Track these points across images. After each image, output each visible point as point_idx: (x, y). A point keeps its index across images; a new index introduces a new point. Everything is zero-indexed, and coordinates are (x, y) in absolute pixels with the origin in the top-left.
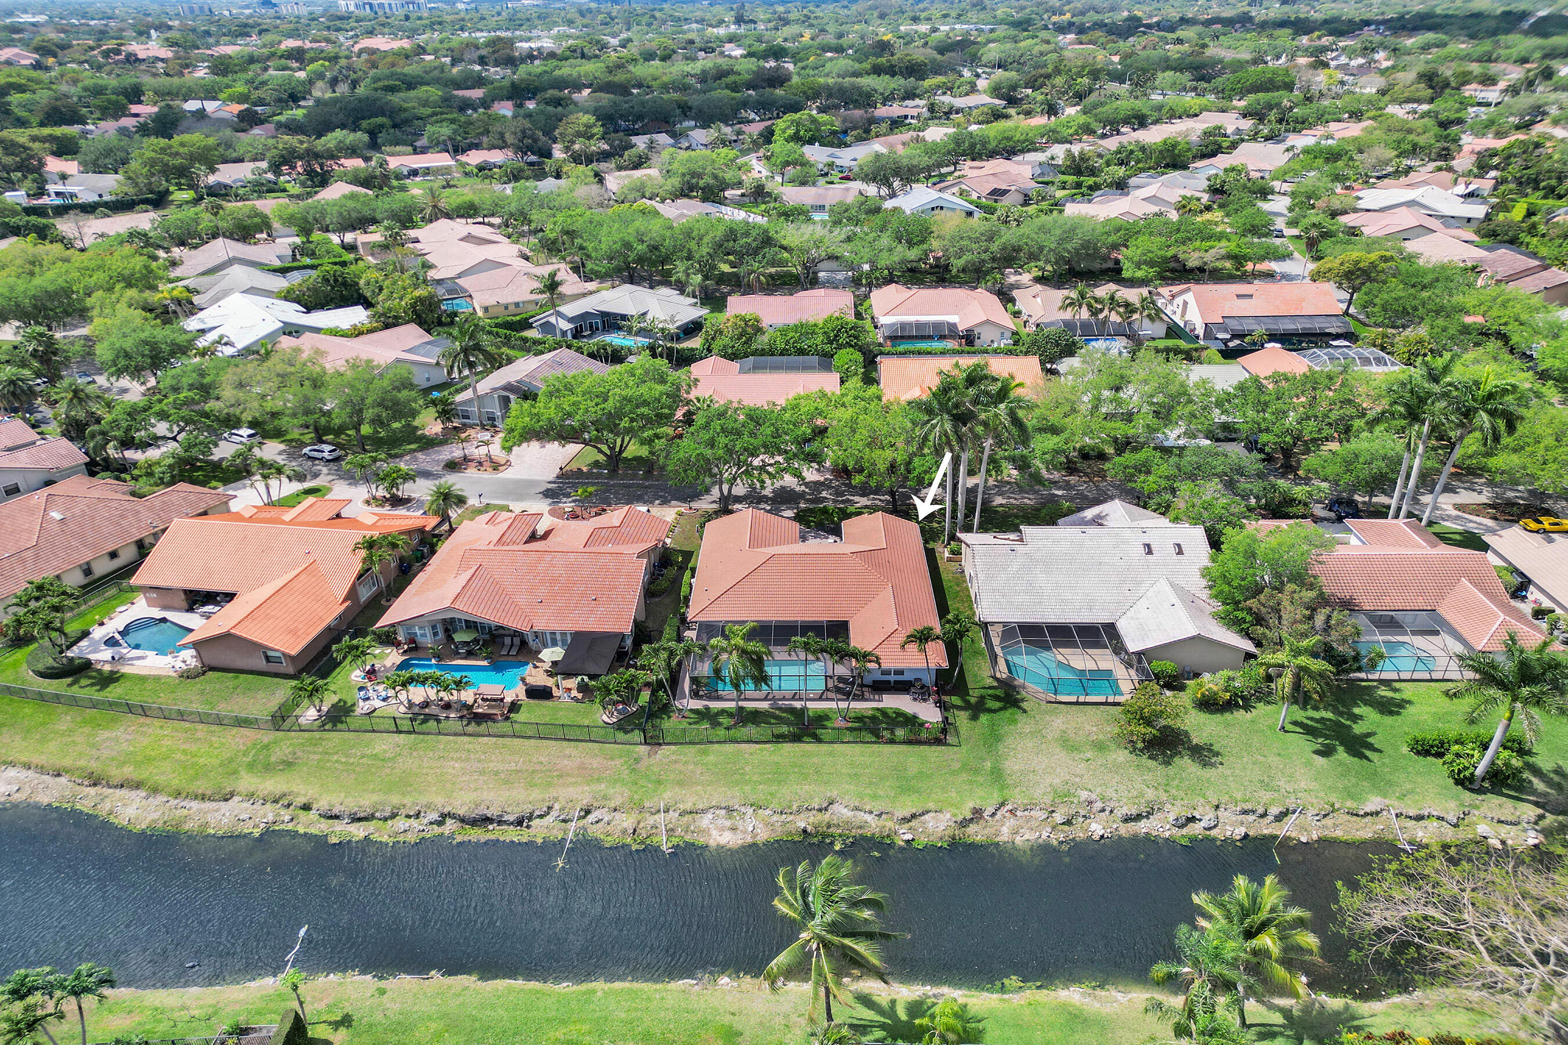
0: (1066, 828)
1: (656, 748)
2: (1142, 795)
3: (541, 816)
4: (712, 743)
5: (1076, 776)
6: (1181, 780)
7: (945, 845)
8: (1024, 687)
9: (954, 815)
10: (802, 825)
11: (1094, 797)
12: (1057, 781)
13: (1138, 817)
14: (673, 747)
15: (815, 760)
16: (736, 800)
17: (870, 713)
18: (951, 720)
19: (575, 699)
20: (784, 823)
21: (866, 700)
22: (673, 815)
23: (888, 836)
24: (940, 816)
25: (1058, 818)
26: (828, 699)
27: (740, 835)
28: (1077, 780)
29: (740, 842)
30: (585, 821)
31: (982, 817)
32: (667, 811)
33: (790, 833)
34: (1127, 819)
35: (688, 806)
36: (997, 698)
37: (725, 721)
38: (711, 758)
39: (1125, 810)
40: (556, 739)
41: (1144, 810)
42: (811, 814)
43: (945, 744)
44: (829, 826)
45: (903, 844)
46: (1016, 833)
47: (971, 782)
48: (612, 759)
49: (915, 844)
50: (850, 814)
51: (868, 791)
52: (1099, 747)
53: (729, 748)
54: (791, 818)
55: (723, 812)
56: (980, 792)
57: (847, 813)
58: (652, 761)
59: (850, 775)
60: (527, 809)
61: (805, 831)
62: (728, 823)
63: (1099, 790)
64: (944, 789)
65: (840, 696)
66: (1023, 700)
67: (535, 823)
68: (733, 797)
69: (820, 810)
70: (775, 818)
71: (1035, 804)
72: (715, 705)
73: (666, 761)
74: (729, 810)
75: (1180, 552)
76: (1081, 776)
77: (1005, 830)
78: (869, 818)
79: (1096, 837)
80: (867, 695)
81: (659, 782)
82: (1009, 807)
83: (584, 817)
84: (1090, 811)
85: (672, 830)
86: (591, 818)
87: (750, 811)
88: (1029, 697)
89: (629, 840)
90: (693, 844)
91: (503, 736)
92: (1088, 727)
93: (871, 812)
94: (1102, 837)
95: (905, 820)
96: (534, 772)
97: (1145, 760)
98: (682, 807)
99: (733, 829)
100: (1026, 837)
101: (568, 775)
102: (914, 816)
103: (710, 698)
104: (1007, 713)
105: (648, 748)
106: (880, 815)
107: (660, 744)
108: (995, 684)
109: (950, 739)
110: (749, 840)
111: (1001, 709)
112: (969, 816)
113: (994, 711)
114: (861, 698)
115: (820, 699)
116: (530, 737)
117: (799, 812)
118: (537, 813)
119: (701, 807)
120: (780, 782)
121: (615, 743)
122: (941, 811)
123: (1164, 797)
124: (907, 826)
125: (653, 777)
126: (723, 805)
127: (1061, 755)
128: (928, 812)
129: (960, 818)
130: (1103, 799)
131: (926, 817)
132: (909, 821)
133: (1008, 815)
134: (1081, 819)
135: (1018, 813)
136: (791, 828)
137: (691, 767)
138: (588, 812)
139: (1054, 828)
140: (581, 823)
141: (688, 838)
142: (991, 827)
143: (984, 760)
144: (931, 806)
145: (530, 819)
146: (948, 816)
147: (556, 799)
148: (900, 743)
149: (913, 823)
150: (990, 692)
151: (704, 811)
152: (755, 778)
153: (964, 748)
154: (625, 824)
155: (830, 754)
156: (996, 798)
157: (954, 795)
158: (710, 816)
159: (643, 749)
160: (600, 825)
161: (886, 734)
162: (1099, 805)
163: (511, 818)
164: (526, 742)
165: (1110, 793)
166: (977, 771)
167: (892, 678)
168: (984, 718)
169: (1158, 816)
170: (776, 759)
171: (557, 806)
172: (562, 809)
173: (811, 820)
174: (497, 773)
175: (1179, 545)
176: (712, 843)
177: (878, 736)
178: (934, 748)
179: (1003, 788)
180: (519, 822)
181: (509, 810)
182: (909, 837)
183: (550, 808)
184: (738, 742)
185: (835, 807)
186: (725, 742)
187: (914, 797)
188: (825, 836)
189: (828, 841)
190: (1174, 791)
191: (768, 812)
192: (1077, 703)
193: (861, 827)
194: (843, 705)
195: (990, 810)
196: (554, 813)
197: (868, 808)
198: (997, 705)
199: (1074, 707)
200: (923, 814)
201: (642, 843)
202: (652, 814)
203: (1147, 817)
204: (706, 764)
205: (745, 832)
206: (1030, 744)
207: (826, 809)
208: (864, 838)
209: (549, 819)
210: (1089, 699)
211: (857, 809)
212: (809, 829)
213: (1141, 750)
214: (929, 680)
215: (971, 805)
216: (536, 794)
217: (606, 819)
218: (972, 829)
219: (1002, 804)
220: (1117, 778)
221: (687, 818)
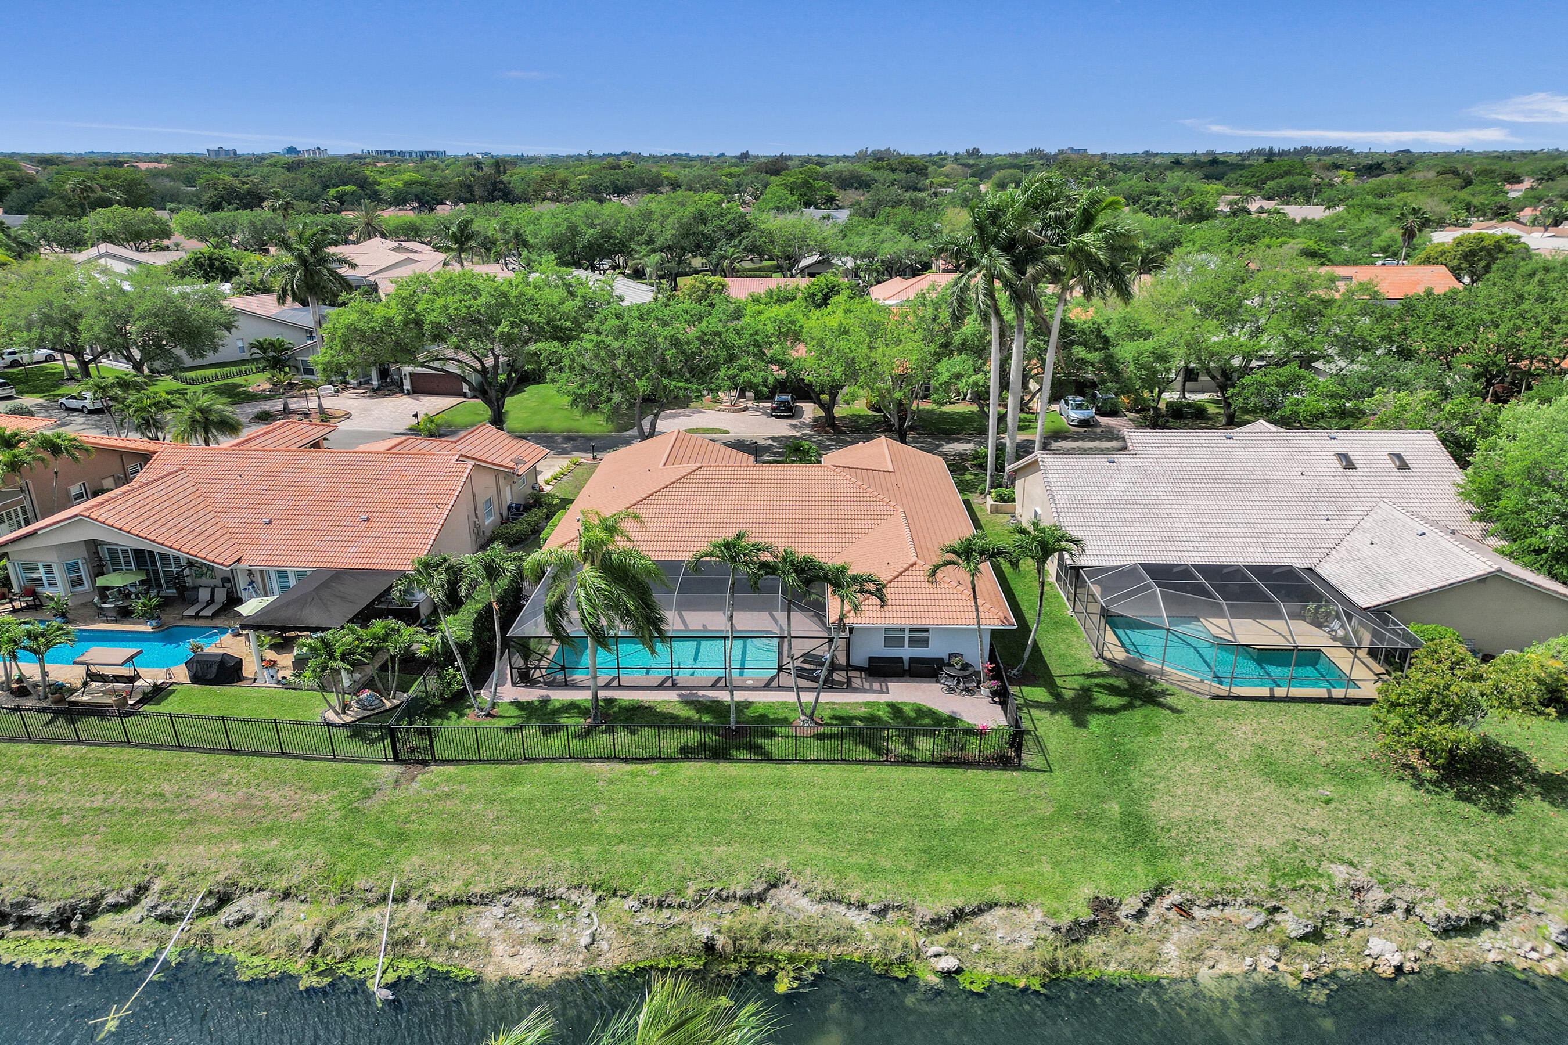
0: (1311, 948)
1: (415, 770)
2: (1468, 874)
3: (117, 908)
4: (534, 760)
5: (1312, 832)
6: (1547, 844)
7: (1036, 984)
8: (1162, 673)
9: (1053, 914)
10: (703, 931)
11: (1362, 877)
12: (1271, 843)
13: (1473, 926)
14: (451, 769)
15: (745, 794)
16: (563, 877)
17: (863, 711)
18: (1026, 725)
19: (283, 683)
20: (665, 930)
21: (856, 690)
22: (415, 908)
23: (902, 961)
24: (1019, 914)
25: (1291, 923)
26: (780, 688)
27: (558, 956)
28: (1317, 841)
29: (556, 972)
30: (212, 920)
31: (1114, 921)
32: (402, 898)
33: (673, 952)
34: (1450, 929)
35: (452, 888)
36: (1113, 690)
37: (573, 722)
38: (525, 790)
39: (1440, 909)
40: (213, 751)
41: (1485, 909)
42: (727, 907)
43: (1019, 767)
44: (766, 937)
45: (934, 980)
46: (1198, 958)
47: (1081, 843)
48: (316, 790)
49: (963, 981)
50: (816, 909)
51: (856, 859)
52: (1347, 776)
53: (568, 770)
54: (682, 916)
55: (530, 902)
56: (1104, 865)
57: (808, 908)
58: (400, 793)
59: (816, 825)
60: (90, 888)
61: (709, 947)
62: (536, 928)
63: (1370, 863)
64: (1025, 857)
65: (803, 683)
66: (1164, 693)
67: (102, 922)
68: (557, 869)
69: (747, 900)
70: (645, 916)
71: (1234, 893)
72: (560, 696)
73: (427, 794)
74: (544, 897)
75: (1403, 465)
76: (1324, 833)
77: (1170, 950)
78: (856, 918)
79: (1386, 970)
80: (857, 682)
81: (401, 837)
82: (1175, 897)
83: (214, 911)
84: (1360, 910)
85: (407, 942)
86: (229, 912)
87: (590, 900)
88: (1172, 689)
89: (298, 966)
90: (446, 977)
91: (104, 744)
92: (1308, 741)
93: (862, 906)
94: (1399, 969)
95: (940, 924)
96: (136, 812)
97: (1448, 799)
98: (437, 889)
99: (546, 941)
100: (1223, 968)
101: (208, 820)
102: (959, 916)
103: (551, 685)
104: (1137, 715)
105: (398, 769)
106: (882, 913)
107: (425, 763)
108: (1105, 668)
109: (1027, 759)
110: (579, 966)
111: (1124, 708)
112: (1086, 915)
113: (1112, 711)
114: (848, 686)
115: (767, 687)
116: (160, 747)
117: (699, 904)
118: (111, 899)
119: (478, 889)
120: (663, 838)
121: (334, 759)
122: (1020, 905)
123: (1521, 880)
124: (945, 937)
125: (391, 826)
126: (531, 885)
127: (1267, 791)
128: (991, 906)
129: (1065, 920)
130: (1384, 882)
131: (988, 918)
132: (950, 926)
133: (1173, 915)
134: (1342, 928)
135: (1197, 912)
136: (678, 939)
137: (478, 807)
138: (224, 900)
139: (1283, 947)
140: (202, 925)
141: (438, 963)
142: (1140, 943)
143: (1103, 799)
144: (998, 892)
145: (91, 912)
146: (1038, 915)
147: (161, 869)
148: (924, 763)
149: (959, 932)
150: (1097, 681)
151: (485, 900)
152: (610, 830)
153: (1059, 777)
154: (298, 928)
155: (779, 783)
156: (1142, 879)
157: (1047, 869)
158: (498, 910)
159: (390, 771)
160: (244, 930)
161: (897, 747)
162: (1377, 897)
163: (44, 910)
164: (148, 755)
165: (1397, 869)
166: (1091, 821)
167: (906, 652)
168: (1095, 722)
169: (1515, 923)
170: (663, 791)
171: (158, 886)
172: (167, 891)
173: (726, 922)
174: (55, 814)
175: (1399, 456)
176: (492, 975)
177: (878, 751)
178: (994, 774)
179: (1153, 856)
180: (61, 922)
181: (43, 891)
182: (949, 963)
183: (141, 890)
184: (587, 759)
185: (783, 894)
186: (561, 759)
187: (960, 872)
188: (755, 958)
189: (761, 971)
190: (1539, 867)
191: (631, 903)
192: (1272, 699)
193: (838, 940)
194: (808, 698)
195: (1131, 904)
196: (146, 902)
197: (855, 895)
198: (1115, 701)
199: (1269, 706)
200: (979, 911)
201: (329, 971)
202: (368, 905)
203: (1493, 926)
204: (509, 801)
205: (571, 949)
206: (1197, 770)
207: (761, 898)
208: (844, 965)
209: (135, 913)
210: (1296, 692)
211: (829, 897)
212: (720, 941)
213: (1437, 783)
214: (977, 654)
215: (1087, 891)
216: (123, 858)
217: (260, 915)
218: (1094, 947)
219: (1158, 892)
220: (1402, 840)
221: (449, 914)
